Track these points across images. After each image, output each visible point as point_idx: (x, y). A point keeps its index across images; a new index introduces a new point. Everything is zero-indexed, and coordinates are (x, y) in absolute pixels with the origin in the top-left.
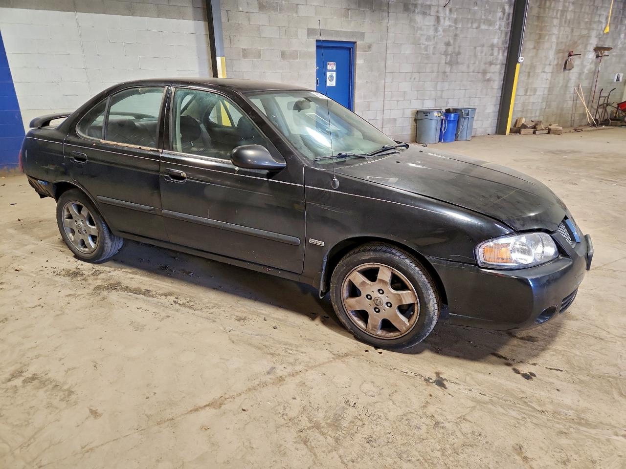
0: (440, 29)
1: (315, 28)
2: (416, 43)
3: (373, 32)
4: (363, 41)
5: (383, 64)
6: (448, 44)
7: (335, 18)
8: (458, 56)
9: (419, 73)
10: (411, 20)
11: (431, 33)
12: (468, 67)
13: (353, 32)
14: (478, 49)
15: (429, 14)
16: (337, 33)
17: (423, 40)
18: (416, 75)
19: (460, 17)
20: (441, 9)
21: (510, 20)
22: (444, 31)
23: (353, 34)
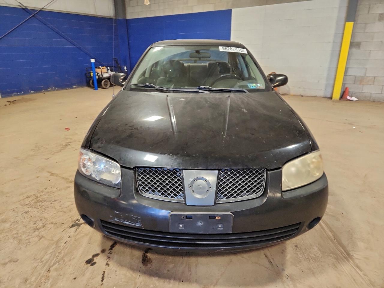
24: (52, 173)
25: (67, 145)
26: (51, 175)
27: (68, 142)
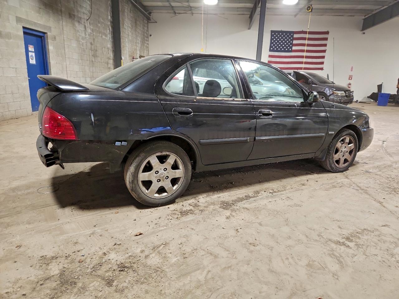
0: (87, 33)
1: (21, 17)
2: (78, 40)
3: (55, 28)
4: (51, 33)
5: (63, 51)
6: (91, 44)
7: (33, 12)
8: (97, 52)
9: (82, 60)
10: (74, 25)
11: (83, 35)
12: (101, 59)
13: (44, 26)
14: (103, 49)
15: (81, 23)
16: (35, 24)
17: (80, 39)
18: (80, 61)
19: (94, 28)
20: (86, 21)
21: (112, 34)
22: (89, 35)
23: (45, 27)
24: (381, 204)
25: (348, 239)
26: (382, 203)
27: (342, 248)
